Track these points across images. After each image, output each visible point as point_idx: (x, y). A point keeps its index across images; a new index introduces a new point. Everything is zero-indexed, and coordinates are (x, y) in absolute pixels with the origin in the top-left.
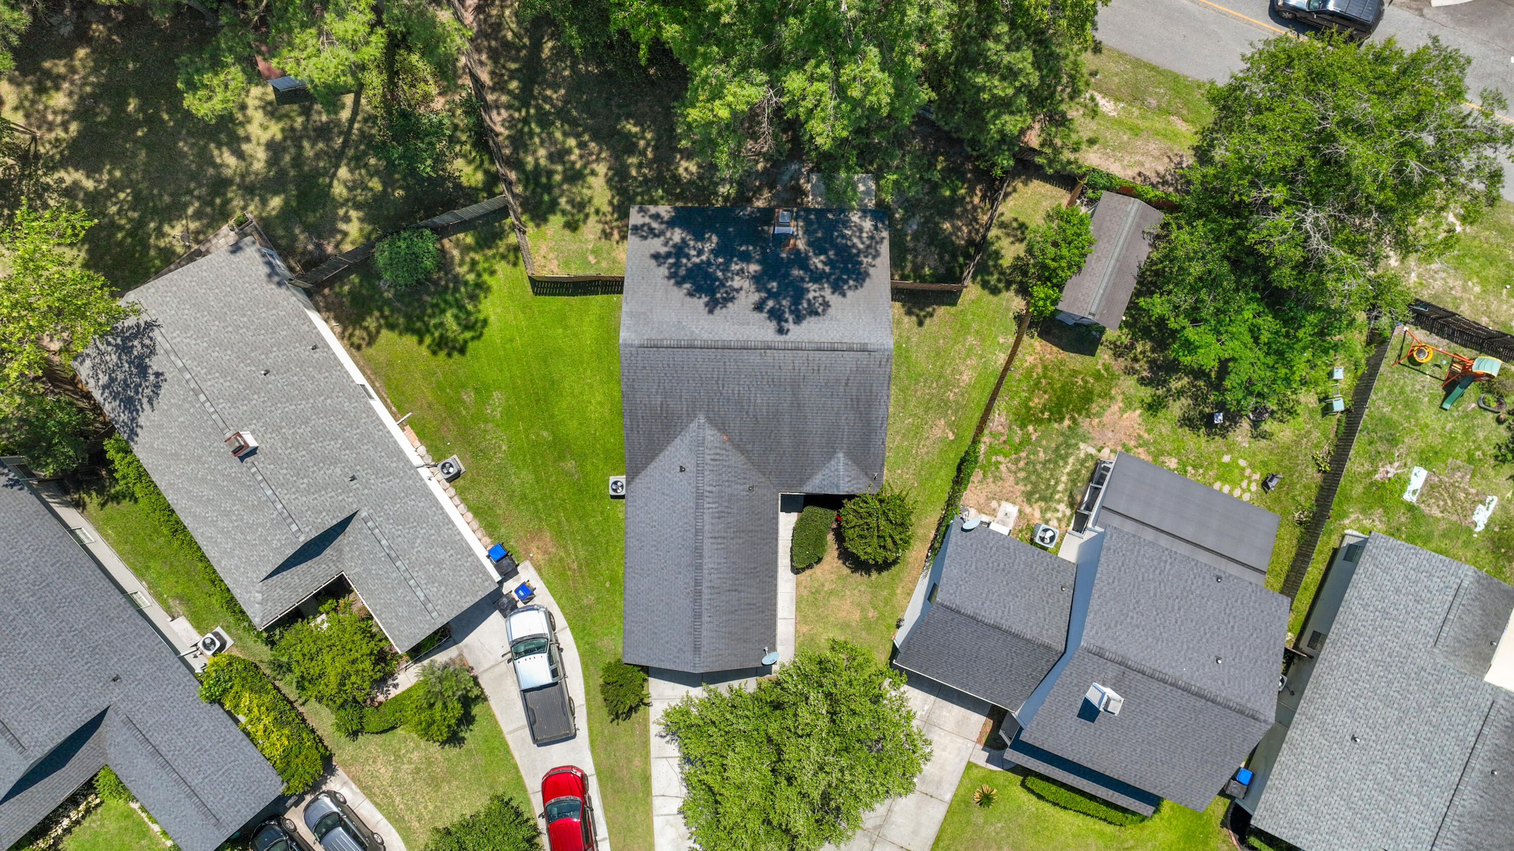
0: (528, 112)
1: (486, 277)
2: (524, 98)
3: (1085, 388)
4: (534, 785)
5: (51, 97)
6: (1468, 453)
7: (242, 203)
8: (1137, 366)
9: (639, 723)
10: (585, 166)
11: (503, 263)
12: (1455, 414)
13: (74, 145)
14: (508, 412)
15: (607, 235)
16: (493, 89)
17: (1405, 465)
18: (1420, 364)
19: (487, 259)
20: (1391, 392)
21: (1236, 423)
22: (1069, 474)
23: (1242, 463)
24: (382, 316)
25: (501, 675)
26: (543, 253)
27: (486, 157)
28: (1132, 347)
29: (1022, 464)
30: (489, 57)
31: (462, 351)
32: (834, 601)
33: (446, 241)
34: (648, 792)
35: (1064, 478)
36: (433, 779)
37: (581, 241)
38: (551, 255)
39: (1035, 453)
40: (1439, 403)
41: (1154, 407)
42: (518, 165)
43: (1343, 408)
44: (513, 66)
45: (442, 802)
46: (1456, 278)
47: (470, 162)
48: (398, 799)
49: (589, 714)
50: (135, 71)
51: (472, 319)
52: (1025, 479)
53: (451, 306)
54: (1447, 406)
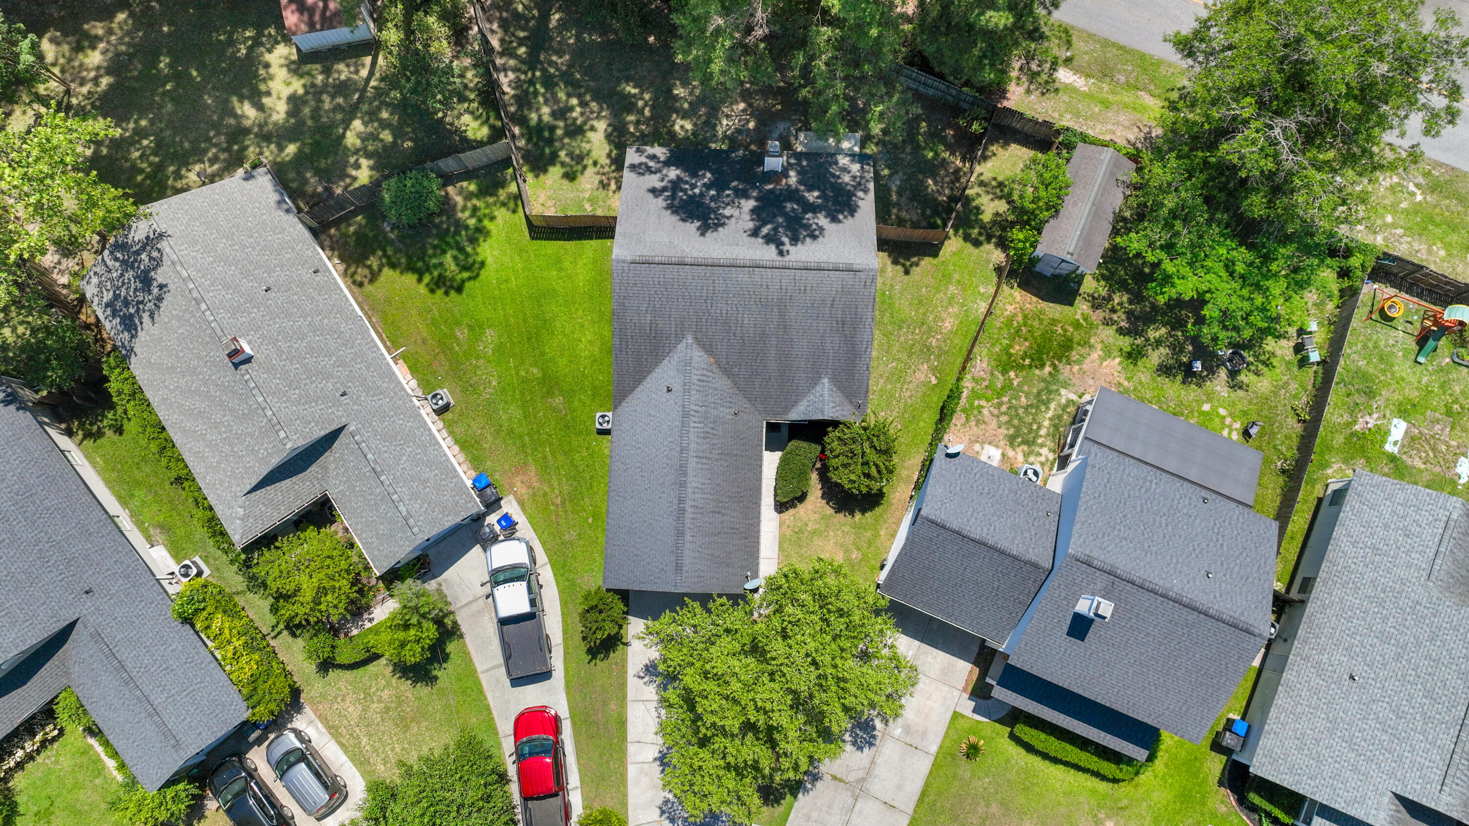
0: (533, 75)
1: (486, 222)
2: (532, 62)
3: (1064, 336)
4: (506, 727)
5: (87, 56)
6: (1446, 406)
7: (257, 150)
8: (1115, 317)
9: (616, 664)
10: (585, 123)
11: (503, 210)
12: (1430, 368)
13: (105, 97)
14: (500, 349)
15: (604, 186)
16: (502, 54)
17: (1384, 416)
18: (1392, 319)
19: (488, 206)
20: (1365, 346)
21: (1214, 374)
22: (1050, 419)
23: (1222, 412)
24: (385, 255)
25: (478, 612)
26: (541, 201)
27: (492, 114)
28: (1110, 299)
29: (1004, 408)
30: (499, 26)
31: (459, 290)
32: (817, 541)
33: (450, 189)
34: (624, 739)
35: (1046, 423)
36: (403, 719)
37: (578, 190)
38: (549, 203)
39: (1017, 398)
40: (1413, 357)
41: (1134, 356)
42: (522, 121)
43: (1318, 359)
44: (522, 34)
45: (409, 743)
46: (1421, 244)
47: (476, 118)
48: (364, 740)
49: (566, 653)
50: (170, 34)
51: (470, 260)
52: (1007, 423)
53: (452, 248)
54: (1421, 359)
